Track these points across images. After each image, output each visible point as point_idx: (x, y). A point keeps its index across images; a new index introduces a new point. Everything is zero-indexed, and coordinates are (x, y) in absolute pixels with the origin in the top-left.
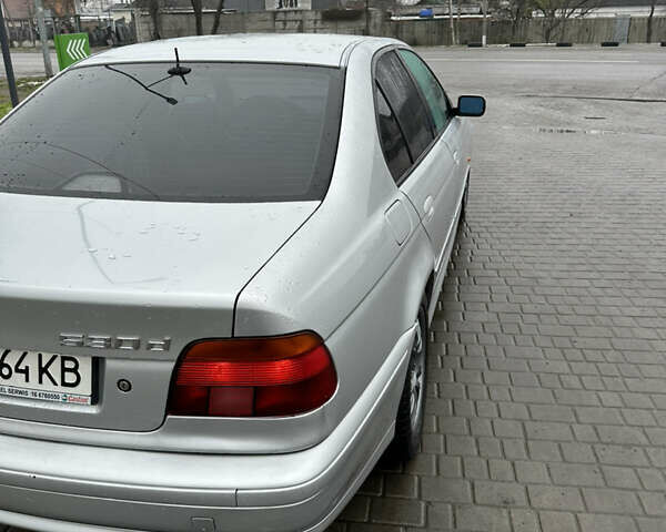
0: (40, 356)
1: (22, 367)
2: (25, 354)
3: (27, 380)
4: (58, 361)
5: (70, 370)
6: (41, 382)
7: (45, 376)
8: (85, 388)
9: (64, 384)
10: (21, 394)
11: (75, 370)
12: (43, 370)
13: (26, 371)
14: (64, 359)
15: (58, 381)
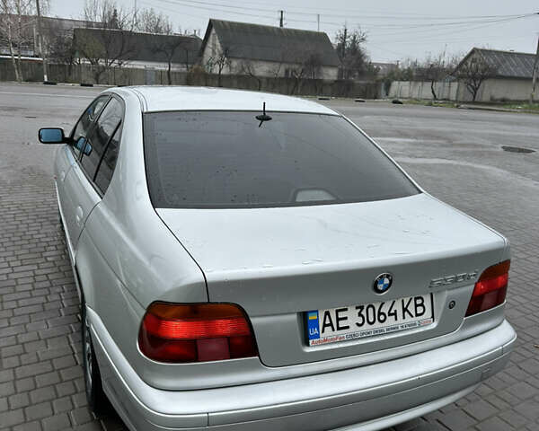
0: (403, 301)
1: (392, 311)
2: (394, 302)
3: (396, 319)
4: (413, 301)
5: (419, 305)
6: (404, 318)
7: (406, 313)
8: (428, 314)
9: (417, 315)
10: (394, 330)
11: (422, 305)
12: (405, 310)
13: (395, 314)
14: (416, 299)
15: (414, 314)
